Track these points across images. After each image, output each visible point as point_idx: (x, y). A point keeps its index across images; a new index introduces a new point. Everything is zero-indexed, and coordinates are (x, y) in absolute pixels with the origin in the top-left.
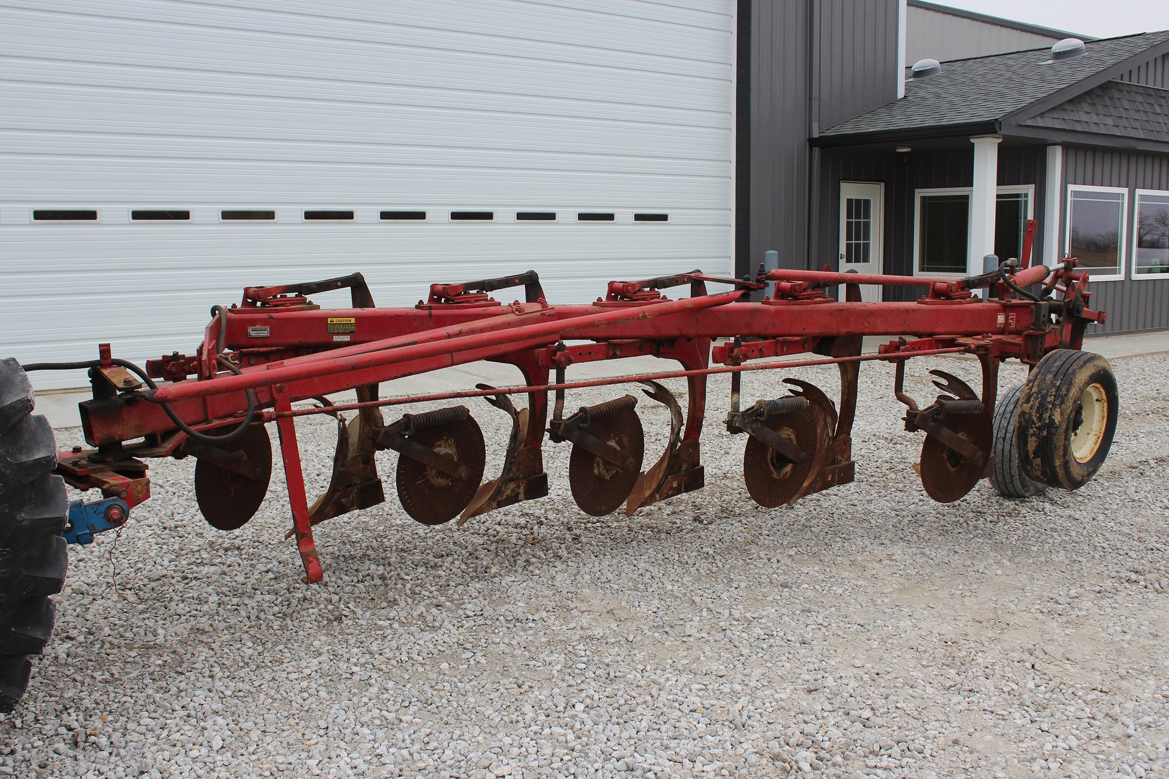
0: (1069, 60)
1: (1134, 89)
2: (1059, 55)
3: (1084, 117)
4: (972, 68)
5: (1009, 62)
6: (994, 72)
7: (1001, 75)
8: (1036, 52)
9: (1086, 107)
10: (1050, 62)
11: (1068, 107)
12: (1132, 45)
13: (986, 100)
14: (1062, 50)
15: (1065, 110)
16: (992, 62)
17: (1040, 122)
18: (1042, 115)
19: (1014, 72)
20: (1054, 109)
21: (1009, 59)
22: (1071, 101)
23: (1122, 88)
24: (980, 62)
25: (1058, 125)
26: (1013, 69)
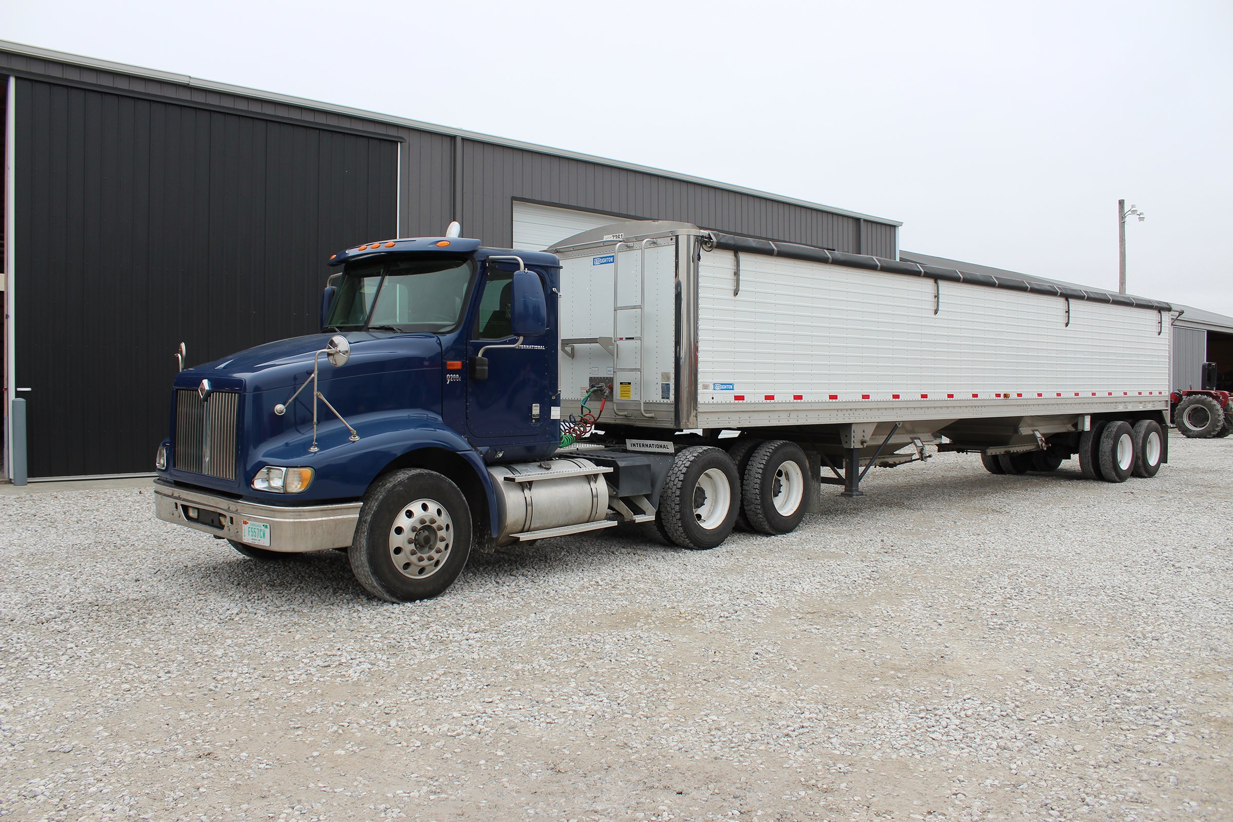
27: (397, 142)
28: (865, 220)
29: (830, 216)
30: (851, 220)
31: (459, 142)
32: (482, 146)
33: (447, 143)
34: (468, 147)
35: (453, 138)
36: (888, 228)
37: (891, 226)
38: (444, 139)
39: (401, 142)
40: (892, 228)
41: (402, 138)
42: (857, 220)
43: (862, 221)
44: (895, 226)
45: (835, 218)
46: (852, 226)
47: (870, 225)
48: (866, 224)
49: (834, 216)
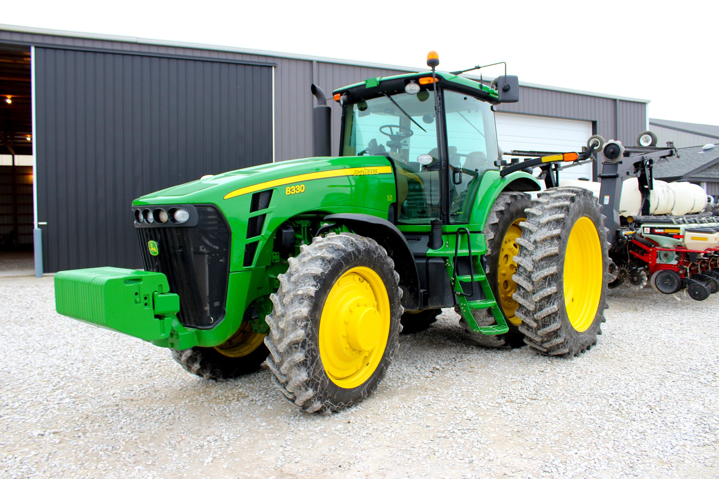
0: (709, 152)
2: (705, 150)
3: (713, 173)
5: (687, 152)
7: (684, 157)
8: (698, 147)
9: (714, 169)
10: (702, 152)
11: (708, 170)
13: (678, 168)
14: (707, 148)
15: (706, 171)
17: (697, 176)
18: (698, 173)
19: (690, 156)
20: (702, 171)
21: (688, 150)
22: (709, 168)
25: (703, 176)
27: (271, 67)
28: (620, 100)
29: (593, 99)
30: (609, 102)
31: (315, 64)
32: (332, 65)
33: (308, 65)
34: (322, 67)
35: (311, 62)
36: (640, 105)
37: (642, 103)
38: (306, 63)
39: (275, 67)
40: (643, 105)
41: (276, 64)
42: (615, 100)
43: (618, 102)
44: (645, 104)
45: (597, 100)
46: (610, 104)
47: (624, 103)
48: (621, 103)
49: (596, 98)
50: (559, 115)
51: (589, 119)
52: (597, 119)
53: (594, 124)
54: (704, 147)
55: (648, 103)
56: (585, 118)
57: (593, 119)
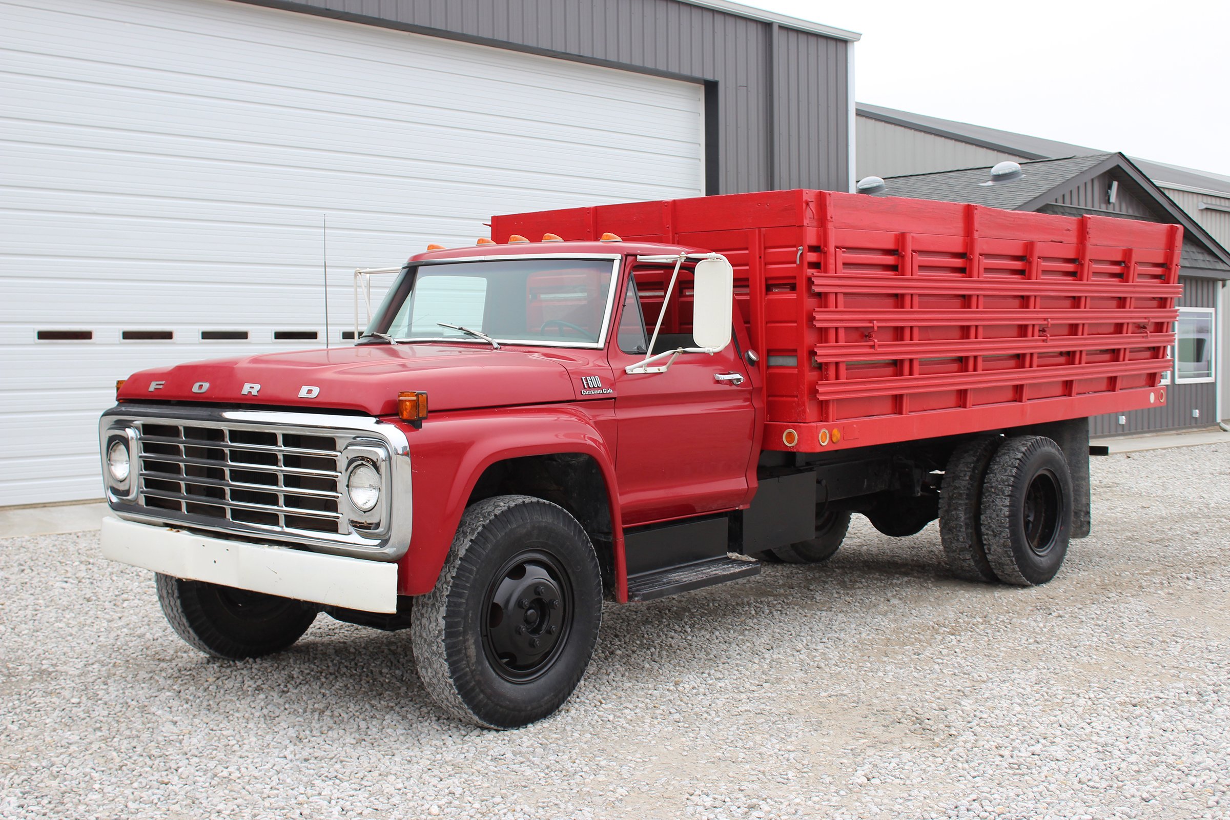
0: (1007, 183)
1: (1068, 210)
2: (998, 178)
4: (916, 186)
5: (951, 181)
6: (938, 192)
7: (946, 196)
8: (975, 171)
10: (990, 183)
12: (1064, 169)
14: (1000, 173)
16: (934, 181)
19: (957, 193)
21: (950, 178)
23: (1056, 210)
24: (923, 180)
26: (956, 189)
28: (782, 27)
29: (708, 16)
30: (752, 26)
36: (832, 44)
37: (837, 40)
40: (841, 46)
42: (767, 26)
43: (775, 29)
44: (845, 42)
45: (719, 19)
46: (754, 35)
47: (793, 36)
48: (784, 33)
49: (716, 16)
50: (612, 58)
51: (697, 74)
52: (719, 77)
53: (711, 89)
54: (994, 171)
55: (853, 42)
56: (686, 72)
57: (709, 77)
